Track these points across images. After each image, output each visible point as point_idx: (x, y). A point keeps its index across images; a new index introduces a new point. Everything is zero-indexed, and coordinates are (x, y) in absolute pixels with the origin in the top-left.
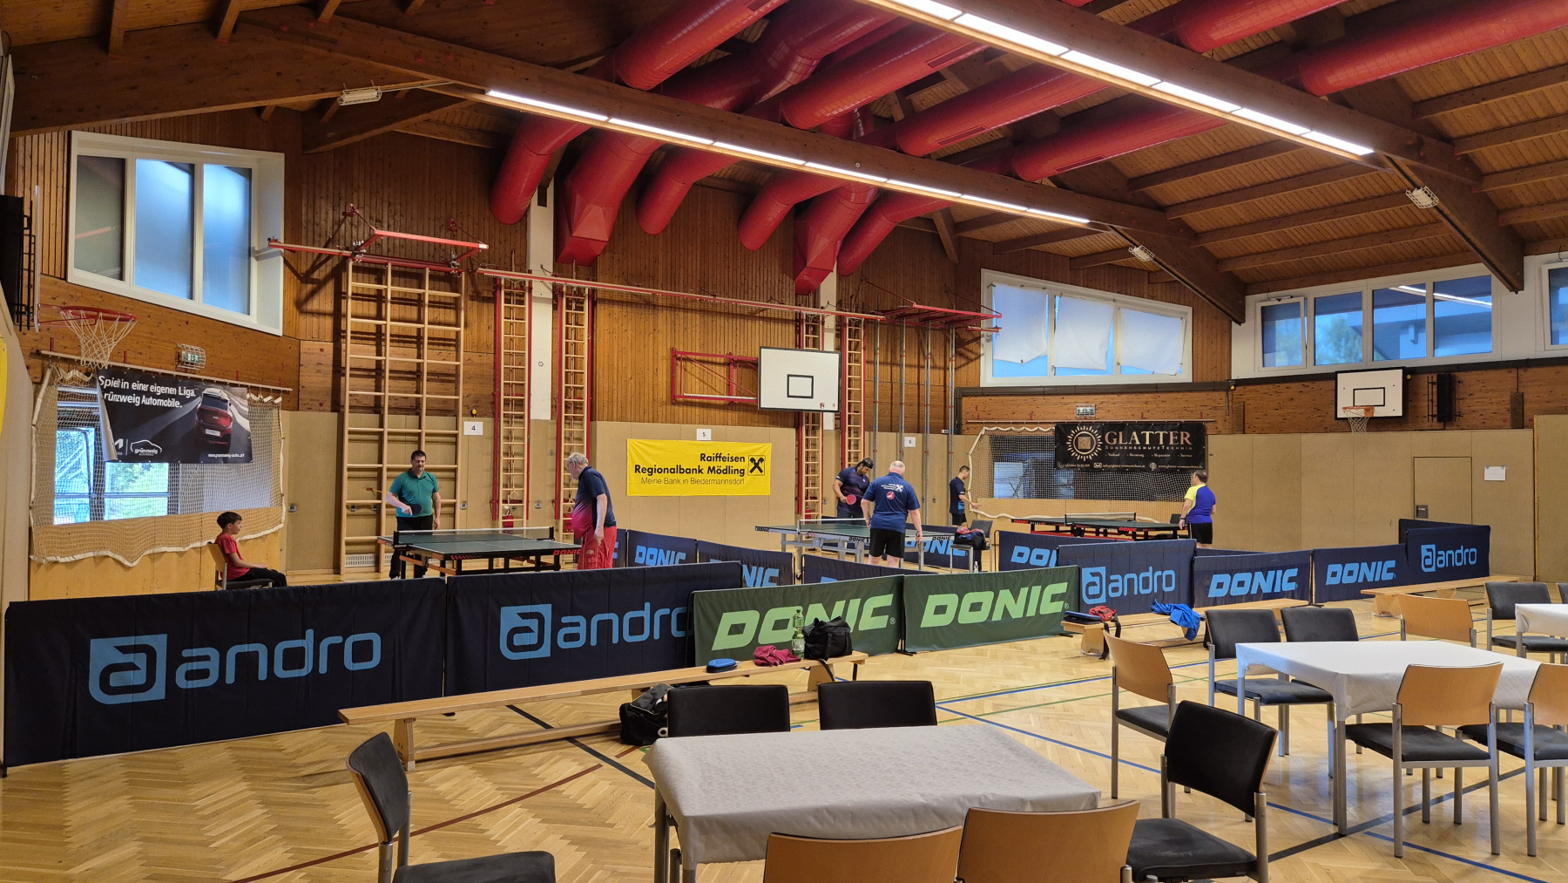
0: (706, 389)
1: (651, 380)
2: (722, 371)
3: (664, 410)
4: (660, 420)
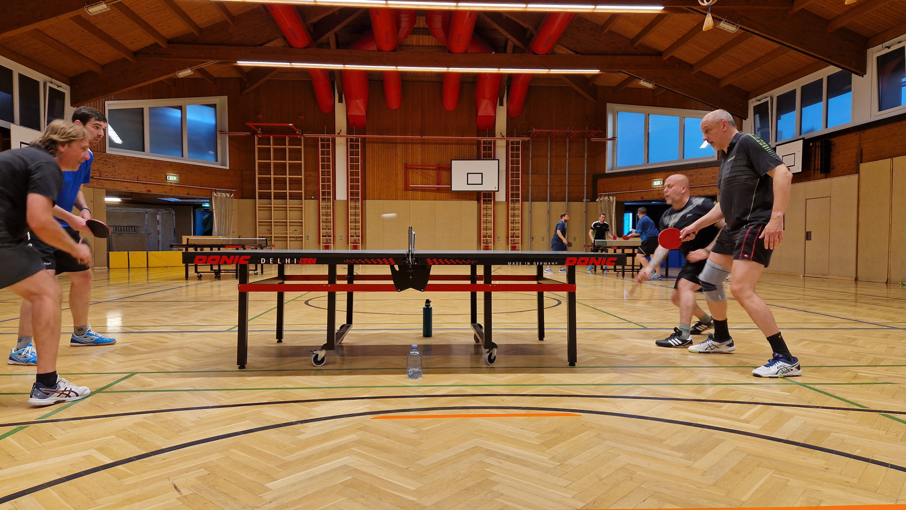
1: (394, 180)
2: (433, 173)
3: (402, 194)
4: (399, 198)
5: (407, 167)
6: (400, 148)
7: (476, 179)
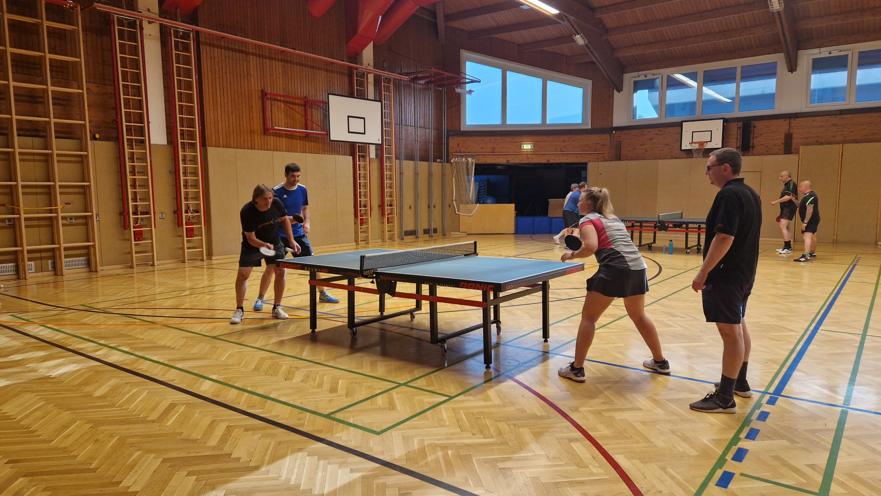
0: (289, 124)
1: (248, 115)
2: (300, 110)
3: (259, 139)
4: (256, 147)
5: (265, 96)
6: (253, 62)
7: (356, 125)
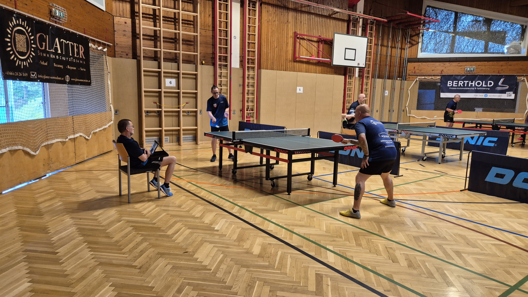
0: (308, 54)
1: (285, 49)
2: (316, 44)
3: (290, 64)
4: (288, 69)
5: (296, 36)
6: (291, 14)
7: (350, 54)
